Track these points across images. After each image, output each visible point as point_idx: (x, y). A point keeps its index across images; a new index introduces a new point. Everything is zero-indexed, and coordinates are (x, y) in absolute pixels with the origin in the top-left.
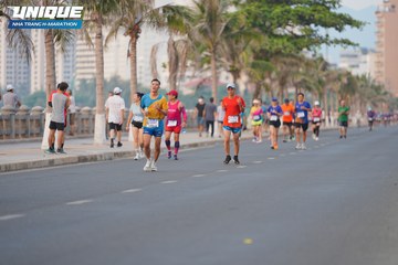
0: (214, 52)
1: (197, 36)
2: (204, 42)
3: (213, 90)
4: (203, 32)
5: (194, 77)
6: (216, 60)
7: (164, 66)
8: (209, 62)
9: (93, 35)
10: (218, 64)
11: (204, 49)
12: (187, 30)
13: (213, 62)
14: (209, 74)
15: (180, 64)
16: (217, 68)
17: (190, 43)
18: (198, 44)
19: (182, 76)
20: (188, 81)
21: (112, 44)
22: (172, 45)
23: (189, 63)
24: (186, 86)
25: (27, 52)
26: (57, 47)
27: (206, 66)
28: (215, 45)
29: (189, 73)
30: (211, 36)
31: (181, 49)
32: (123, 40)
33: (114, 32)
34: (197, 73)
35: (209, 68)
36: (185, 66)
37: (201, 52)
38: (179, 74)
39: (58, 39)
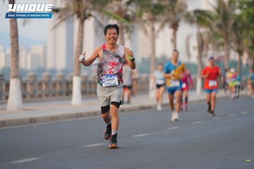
0: (227, 39)
1: (216, 29)
2: (220, 32)
3: (226, 63)
4: (220, 26)
6: (228, 44)
7: (194, 48)
8: (223, 45)
9: (149, 29)
10: (229, 46)
11: (220, 37)
12: (209, 25)
13: (226, 45)
14: (223, 53)
15: (205, 47)
16: (228, 49)
17: (211, 33)
18: (215, 34)
19: (206, 56)
21: (161, 34)
22: (200, 35)
23: (210, 46)
27: (221, 48)
30: (225, 29)
31: (205, 37)
32: (168, 31)
33: (162, 26)
34: (216, 53)
35: (223, 50)
36: (207, 48)
37: (218, 38)
38: (204, 53)
39: (127, 31)
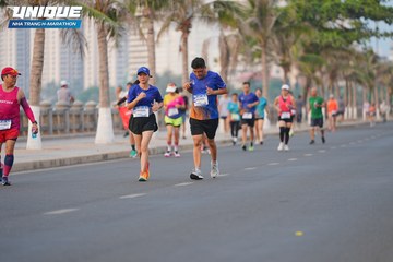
0: (265, 46)
1: (248, 31)
2: (255, 37)
3: (264, 84)
4: (254, 26)
5: (245, 71)
6: (266, 54)
7: (216, 61)
8: (260, 56)
9: (145, 31)
10: (268, 58)
11: (255, 43)
12: (237, 25)
13: (264, 56)
14: (259, 68)
15: (231, 58)
16: (267, 62)
17: (241, 38)
18: (248, 39)
19: (233, 72)
20: (239, 75)
21: (164, 39)
22: (224, 40)
23: (240, 57)
24: (238, 80)
25: (81, 48)
26: (111, 43)
27: (256, 60)
28: (266, 39)
29: (240, 67)
30: (262, 30)
31: (232, 44)
32: (175, 35)
33: (166, 27)
34: (248, 67)
35: (260, 62)
36: (236, 60)
37: (251, 46)
38: (230, 68)
39: (112, 35)
